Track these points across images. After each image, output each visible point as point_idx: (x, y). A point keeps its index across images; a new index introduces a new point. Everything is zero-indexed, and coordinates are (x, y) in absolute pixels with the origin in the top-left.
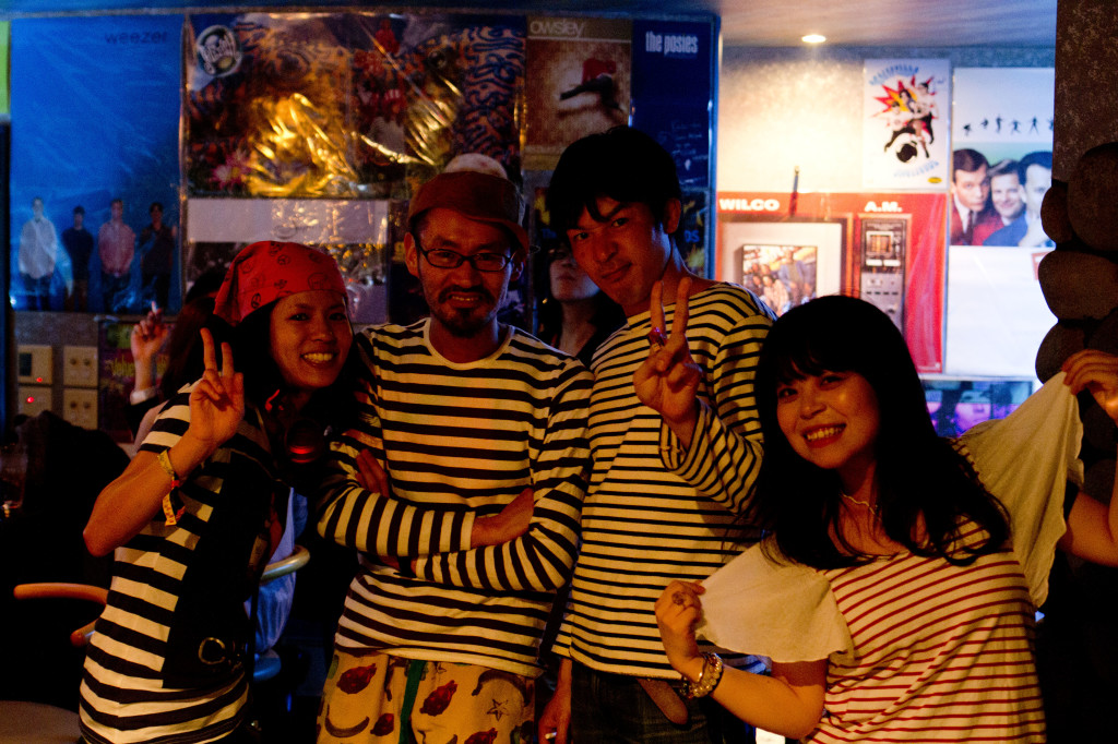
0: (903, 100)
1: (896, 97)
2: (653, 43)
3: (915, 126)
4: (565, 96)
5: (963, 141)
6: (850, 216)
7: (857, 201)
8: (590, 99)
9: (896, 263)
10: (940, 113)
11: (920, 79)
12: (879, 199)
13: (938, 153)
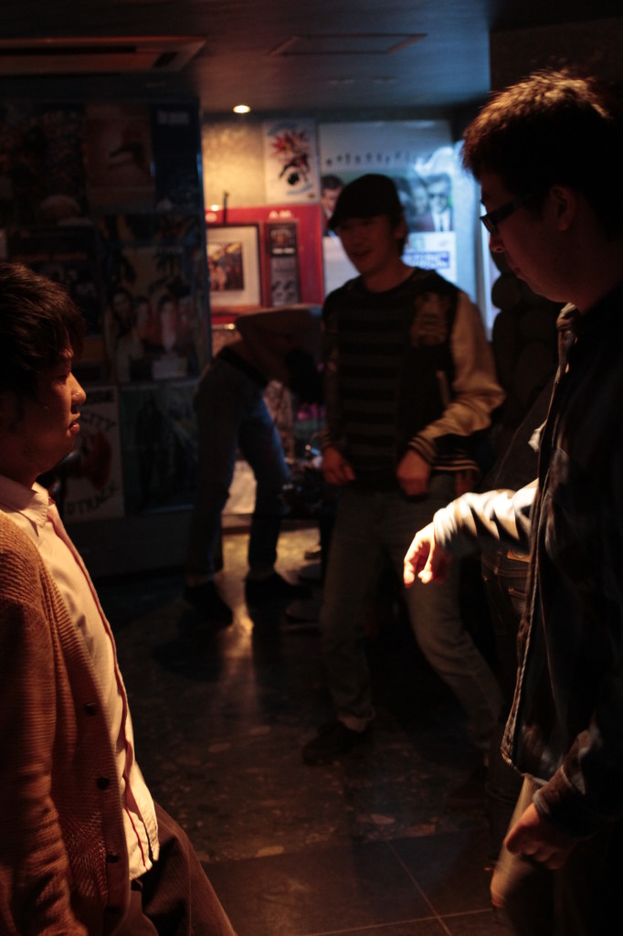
0: (288, 146)
1: (284, 144)
2: (163, 118)
3: (298, 162)
4: (113, 155)
5: (326, 170)
6: (261, 222)
7: (265, 211)
8: (127, 156)
9: (289, 251)
10: (312, 151)
11: (299, 130)
12: (279, 209)
13: (313, 179)
